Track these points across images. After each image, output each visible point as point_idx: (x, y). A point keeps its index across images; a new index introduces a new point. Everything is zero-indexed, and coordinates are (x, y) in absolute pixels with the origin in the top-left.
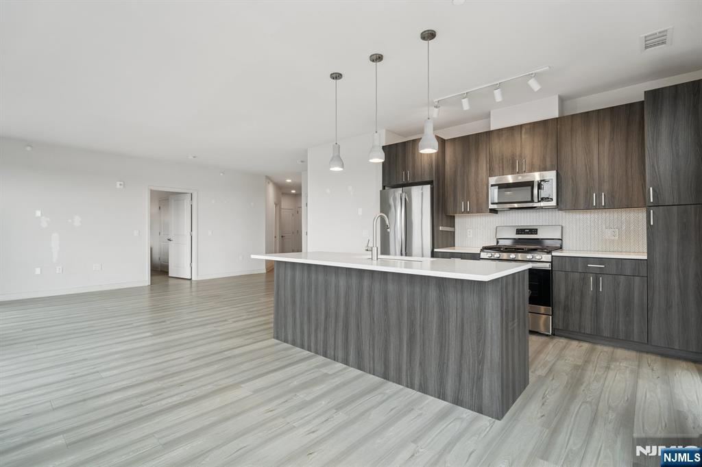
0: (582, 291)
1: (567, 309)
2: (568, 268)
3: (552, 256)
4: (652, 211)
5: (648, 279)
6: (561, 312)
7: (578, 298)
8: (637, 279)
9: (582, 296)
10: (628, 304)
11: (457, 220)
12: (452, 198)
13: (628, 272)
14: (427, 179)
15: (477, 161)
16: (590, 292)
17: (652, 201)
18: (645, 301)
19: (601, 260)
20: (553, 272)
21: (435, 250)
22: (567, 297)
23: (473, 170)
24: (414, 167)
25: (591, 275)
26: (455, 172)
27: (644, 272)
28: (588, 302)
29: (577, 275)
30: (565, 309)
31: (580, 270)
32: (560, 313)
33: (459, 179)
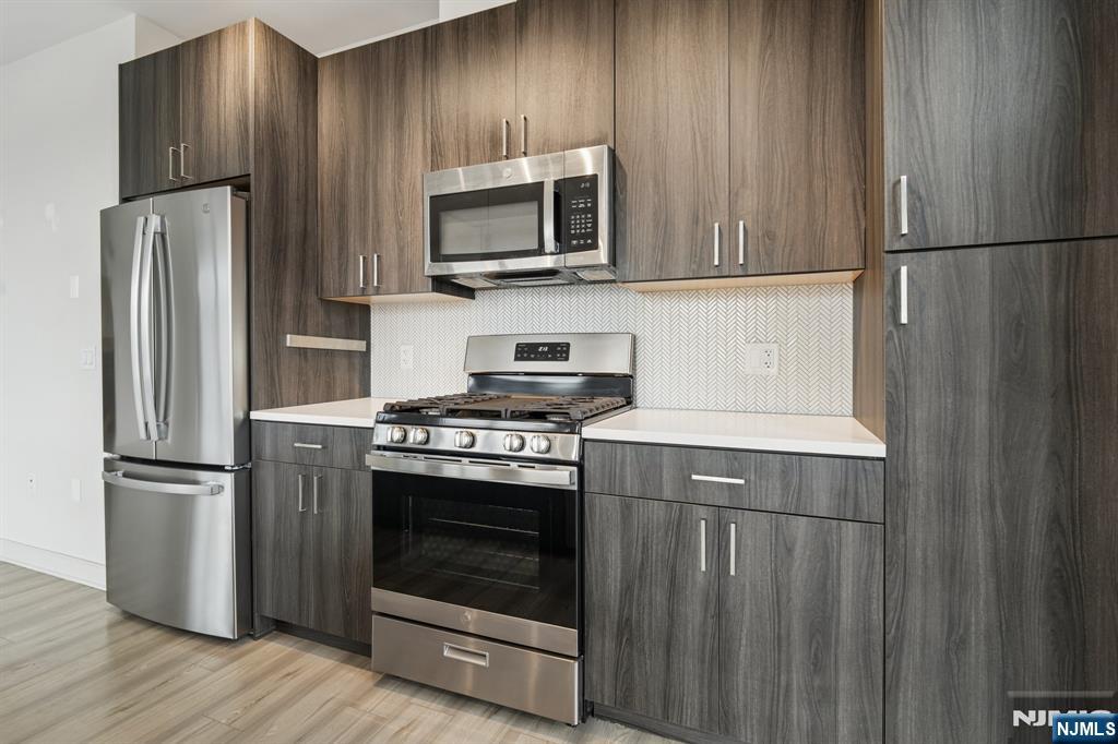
0: (673, 569)
1: (626, 630)
2: (632, 485)
3: (583, 441)
4: (904, 270)
5: (888, 530)
6: (610, 644)
7: (660, 597)
8: (850, 530)
9: (674, 589)
10: (821, 627)
11: (376, 319)
12: (336, 244)
13: (822, 503)
14: (233, 170)
15: (400, 125)
16: (700, 578)
17: (905, 230)
18: (877, 617)
19: (734, 458)
20: (587, 498)
21: (254, 415)
22: (627, 590)
23: (389, 152)
24: (199, 130)
25: (702, 512)
26: (344, 160)
27: (873, 508)
28: (693, 612)
29: (657, 511)
30: (620, 634)
31: (668, 494)
32: (604, 645)
33: (351, 181)
